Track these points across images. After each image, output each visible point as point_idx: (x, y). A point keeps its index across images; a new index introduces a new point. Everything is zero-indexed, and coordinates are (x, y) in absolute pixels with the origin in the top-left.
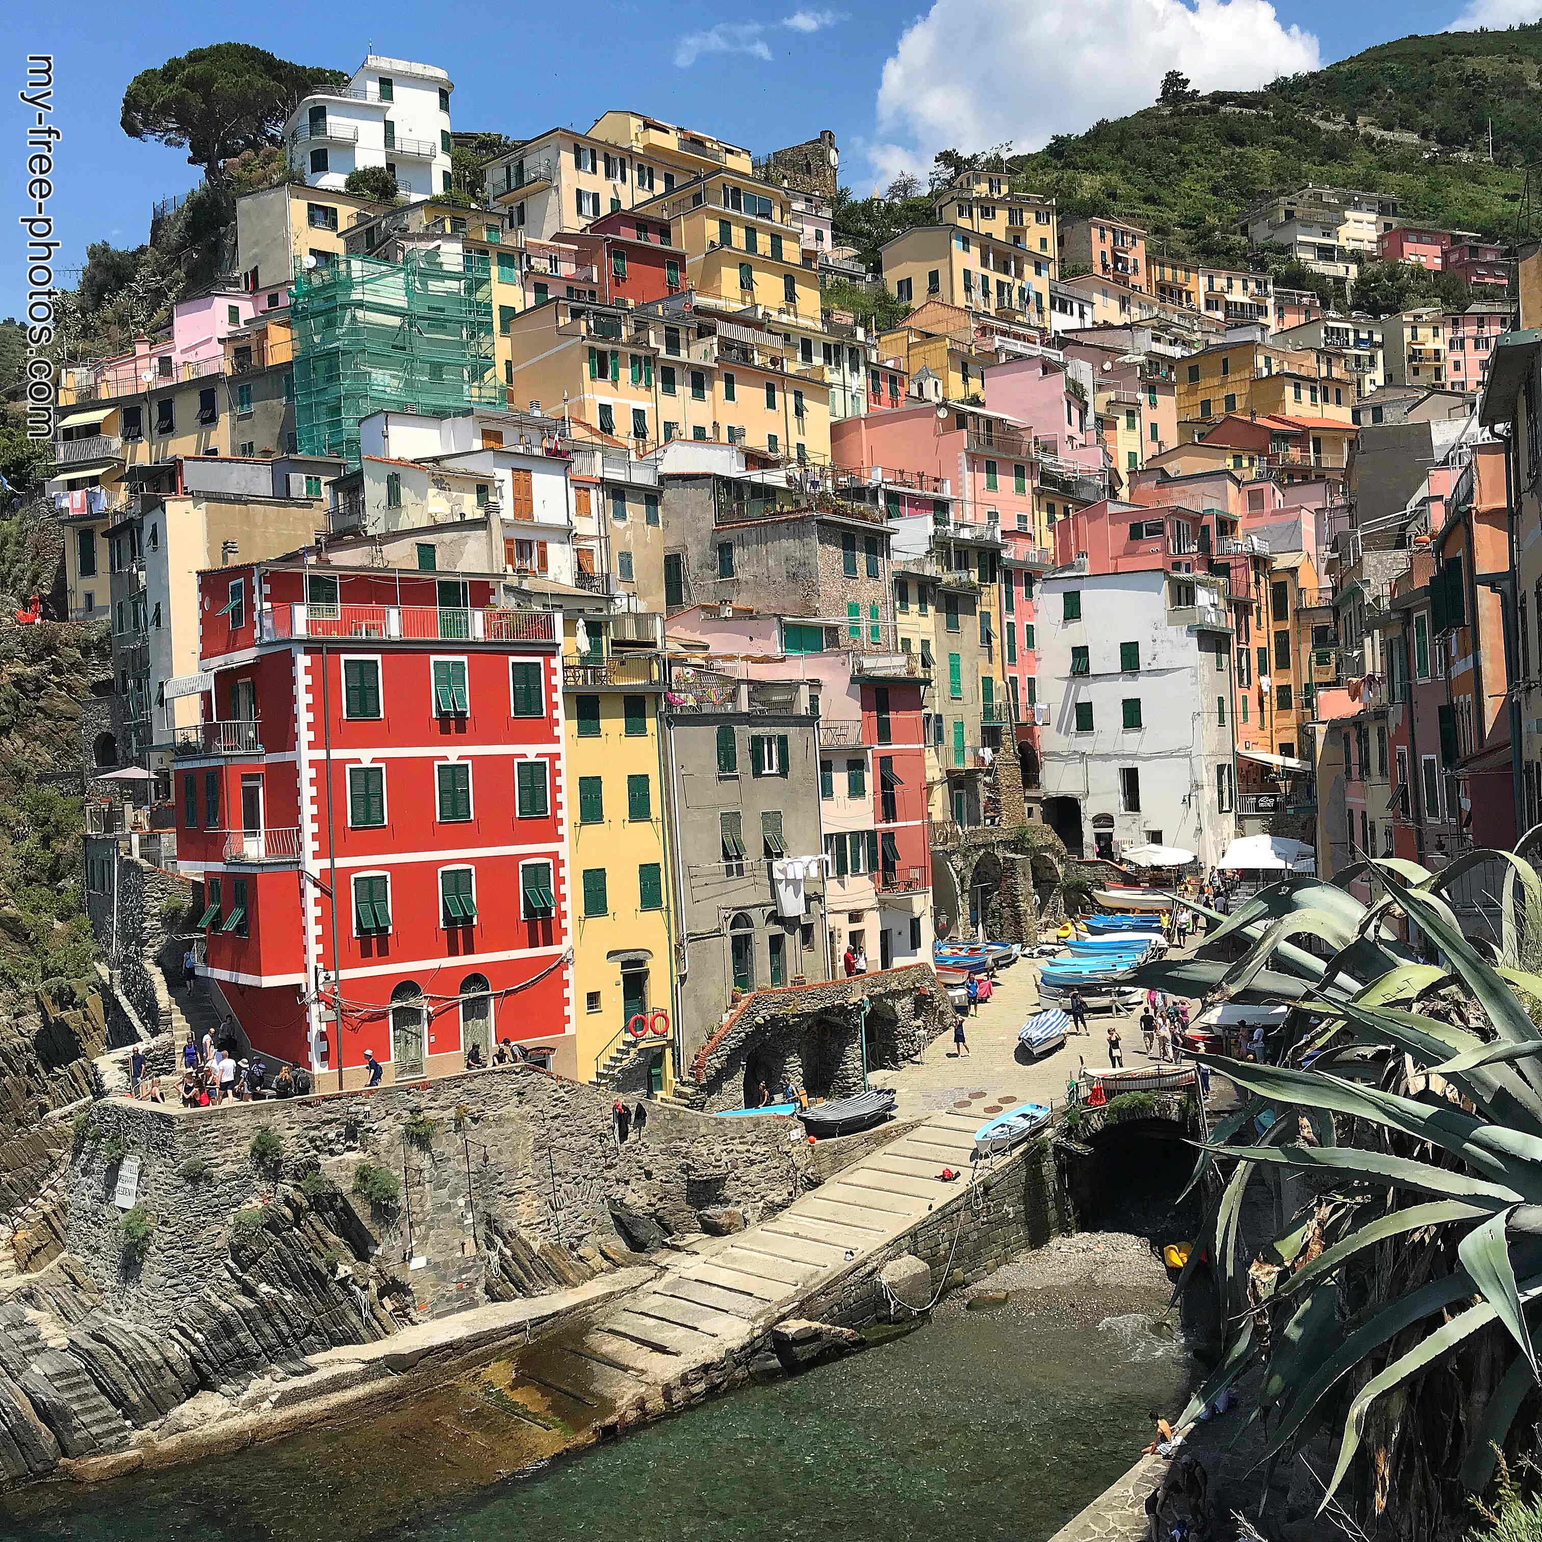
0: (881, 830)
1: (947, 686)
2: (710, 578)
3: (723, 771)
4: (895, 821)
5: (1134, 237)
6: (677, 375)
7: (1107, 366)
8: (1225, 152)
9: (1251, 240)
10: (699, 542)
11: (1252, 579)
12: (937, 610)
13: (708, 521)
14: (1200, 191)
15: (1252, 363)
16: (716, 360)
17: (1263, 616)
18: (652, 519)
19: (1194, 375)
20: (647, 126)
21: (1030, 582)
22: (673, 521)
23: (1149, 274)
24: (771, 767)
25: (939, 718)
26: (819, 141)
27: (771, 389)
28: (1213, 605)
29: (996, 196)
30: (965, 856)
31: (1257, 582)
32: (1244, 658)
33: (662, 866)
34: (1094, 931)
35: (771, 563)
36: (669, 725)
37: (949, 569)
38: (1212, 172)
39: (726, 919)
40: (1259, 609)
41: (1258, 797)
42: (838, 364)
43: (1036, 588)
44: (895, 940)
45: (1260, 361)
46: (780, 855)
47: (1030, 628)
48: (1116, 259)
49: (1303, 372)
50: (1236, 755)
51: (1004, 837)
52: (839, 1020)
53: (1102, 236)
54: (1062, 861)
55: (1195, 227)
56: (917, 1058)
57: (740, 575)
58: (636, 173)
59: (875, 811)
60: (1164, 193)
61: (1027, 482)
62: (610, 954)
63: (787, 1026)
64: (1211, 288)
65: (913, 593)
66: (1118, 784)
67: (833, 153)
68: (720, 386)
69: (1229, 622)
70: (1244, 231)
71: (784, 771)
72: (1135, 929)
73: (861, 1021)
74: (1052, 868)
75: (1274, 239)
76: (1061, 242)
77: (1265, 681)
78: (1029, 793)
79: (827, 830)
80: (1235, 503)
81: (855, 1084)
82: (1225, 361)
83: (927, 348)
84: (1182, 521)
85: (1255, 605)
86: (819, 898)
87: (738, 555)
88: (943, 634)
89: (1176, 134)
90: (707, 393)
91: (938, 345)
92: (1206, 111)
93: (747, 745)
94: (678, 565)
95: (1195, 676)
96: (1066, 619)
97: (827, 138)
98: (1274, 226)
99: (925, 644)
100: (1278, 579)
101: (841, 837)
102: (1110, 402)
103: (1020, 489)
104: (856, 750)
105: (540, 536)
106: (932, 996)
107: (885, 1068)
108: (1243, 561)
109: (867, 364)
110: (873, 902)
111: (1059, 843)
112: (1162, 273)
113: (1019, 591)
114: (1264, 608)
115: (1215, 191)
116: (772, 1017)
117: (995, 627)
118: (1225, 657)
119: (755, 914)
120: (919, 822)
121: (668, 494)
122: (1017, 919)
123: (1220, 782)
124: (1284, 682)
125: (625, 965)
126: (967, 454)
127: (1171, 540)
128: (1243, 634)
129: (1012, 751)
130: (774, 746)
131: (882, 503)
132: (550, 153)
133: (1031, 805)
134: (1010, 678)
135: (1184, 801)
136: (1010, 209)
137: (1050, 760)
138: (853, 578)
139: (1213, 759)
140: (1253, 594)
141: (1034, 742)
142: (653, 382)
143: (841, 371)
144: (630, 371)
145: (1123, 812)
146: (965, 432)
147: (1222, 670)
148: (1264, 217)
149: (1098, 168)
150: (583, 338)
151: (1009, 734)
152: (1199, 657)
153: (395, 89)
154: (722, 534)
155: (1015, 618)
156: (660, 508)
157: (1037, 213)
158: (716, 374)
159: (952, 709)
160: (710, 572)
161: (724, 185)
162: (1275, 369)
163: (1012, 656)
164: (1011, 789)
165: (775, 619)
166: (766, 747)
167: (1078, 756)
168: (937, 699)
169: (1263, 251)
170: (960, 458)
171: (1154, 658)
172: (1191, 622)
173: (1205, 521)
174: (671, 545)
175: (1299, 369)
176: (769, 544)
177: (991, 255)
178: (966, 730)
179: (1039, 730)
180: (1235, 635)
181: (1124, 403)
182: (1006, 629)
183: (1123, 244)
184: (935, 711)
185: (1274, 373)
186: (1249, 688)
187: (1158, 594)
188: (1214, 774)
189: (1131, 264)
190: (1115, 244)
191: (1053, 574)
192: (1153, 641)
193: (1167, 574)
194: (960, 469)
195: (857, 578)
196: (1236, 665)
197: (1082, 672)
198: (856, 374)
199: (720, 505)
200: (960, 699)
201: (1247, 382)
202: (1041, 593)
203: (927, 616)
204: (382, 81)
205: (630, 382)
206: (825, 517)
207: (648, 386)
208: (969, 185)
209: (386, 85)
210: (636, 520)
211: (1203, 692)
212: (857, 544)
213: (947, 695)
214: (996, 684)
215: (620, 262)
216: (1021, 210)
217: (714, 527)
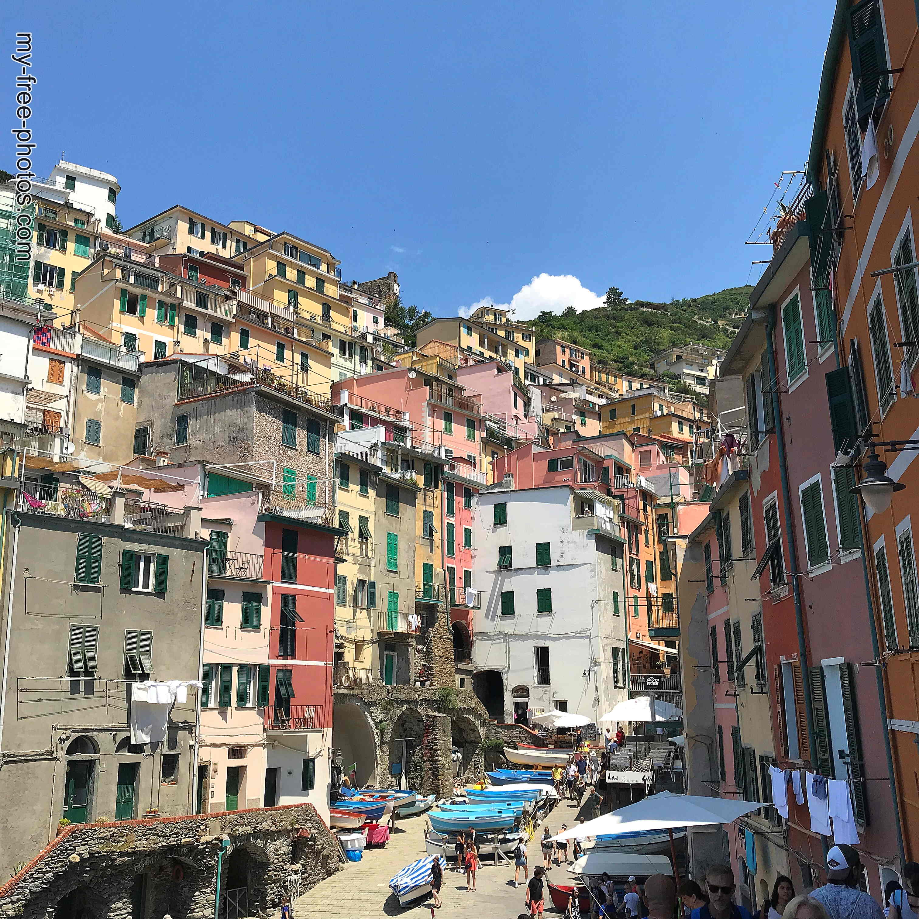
0: (276, 666)
1: (384, 559)
2: (168, 445)
3: (81, 581)
4: (293, 657)
5: (583, 354)
6: (199, 322)
7: (554, 399)
8: (642, 328)
9: (656, 372)
10: (163, 416)
11: (641, 507)
12: (378, 495)
13: (172, 397)
14: (628, 348)
15: (651, 408)
16: (234, 316)
17: (650, 538)
18: (127, 398)
19: (613, 415)
20: (256, 231)
21: (469, 494)
22: (146, 401)
23: (592, 376)
24: (146, 585)
25: (373, 585)
26: (387, 278)
27: (281, 347)
28: (611, 520)
29: (498, 322)
30: (386, 710)
31: (645, 510)
32: (635, 567)
34: (496, 782)
35: (217, 430)
36: (15, 523)
37: (397, 470)
38: (634, 339)
39: (62, 741)
40: (647, 531)
41: (646, 678)
42: (350, 355)
43: (474, 501)
44: (283, 779)
45: (656, 407)
46: (144, 677)
47: (468, 532)
48: (572, 365)
49: (684, 415)
50: (629, 641)
51: (428, 696)
52: (190, 860)
53: (563, 351)
54: (483, 724)
55: (622, 362)
57: (192, 441)
58: (234, 244)
59: (270, 646)
60: (607, 345)
61: (476, 433)
64: (630, 388)
65: (354, 474)
66: (532, 661)
67: (396, 286)
68: (236, 337)
69: (622, 534)
70: (652, 366)
71: (161, 591)
72: (532, 781)
73: (217, 862)
74: (474, 730)
75: (669, 371)
76: (538, 353)
77: (652, 587)
78: (461, 666)
79: (208, 658)
80: (630, 458)
82: (633, 406)
83: (424, 364)
84: (589, 462)
85: (643, 527)
86: (190, 728)
87: (192, 425)
88: (383, 518)
89: (614, 318)
90: (224, 340)
91: (431, 362)
92: (631, 309)
93: (117, 559)
94: (145, 436)
95: (593, 570)
96: (495, 524)
97: (393, 277)
98: (670, 364)
99: (363, 520)
100: (661, 512)
101: (227, 668)
102: (554, 419)
103: (471, 436)
104: (254, 582)
106: (313, 839)
107: (253, 915)
108: (634, 493)
109: (374, 359)
110: (260, 738)
111: (481, 708)
112: (600, 377)
113: (459, 501)
114: (651, 532)
115: (636, 348)
116: (92, 854)
117: (436, 524)
118: (619, 561)
119: (103, 740)
120: (322, 664)
121: (144, 379)
122: (435, 772)
123: (615, 664)
124: (667, 591)
126: (429, 404)
127: (578, 472)
128: (634, 547)
129: (446, 627)
130: (152, 565)
131: (346, 418)
132: (172, 222)
133: (463, 677)
134: (448, 567)
135: (585, 674)
136: (506, 331)
137: (481, 640)
138: (291, 448)
139: (609, 641)
140: (642, 518)
141: (468, 623)
142: (176, 324)
143: (353, 360)
144: (156, 312)
145: (536, 684)
146: (428, 388)
147: (617, 571)
148: (664, 358)
149: (566, 329)
150: (117, 281)
151: (444, 613)
152: (597, 556)
153: (77, 183)
154: (181, 408)
155: (455, 521)
156: (136, 390)
157: (523, 334)
158: (233, 327)
159: (387, 580)
160: (169, 441)
161: (285, 243)
162: (665, 412)
163: (451, 551)
164: (443, 659)
165: (199, 466)
166: (142, 564)
167: (502, 636)
168: (372, 568)
169: (663, 377)
170: (423, 406)
171: (562, 556)
172: (591, 528)
173: (606, 464)
174: (141, 420)
175: (682, 413)
176: (216, 414)
177: (486, 340)
178: (400, 600)
179: (472, 614)
180: (627, 545)
181: (563, 420)
182: (446, 528)
183: (576, 357)
184: (369, 579)
185: (665, 414)
186: (639, 590)
187: (566, 505)
188: (609, 654)
189: (580, 369)
190: (571, 356)
191: (486, 490)
192: (562, 542)
193: (572, 489)
194: (423, 415)
195: (296, 450)
196: (628, 569)
197: (506, 567)
198: (364, 365)
199: (183, 385)
200: (396, 573)
201: (648, 420)
202: (477, 504)
203: (368, 497)
204: (68, 178)
205: (156, 320)
206: (264, 389)
207: (172, 326)
208: (482, 315)
209: (71, 180)
210: (110, 396)
211: (600, 585)
212: (299, 422)
213: (383, 567)
214: (435, 570)
215: (194, 274)
216: (513, 332)
217: (176, 402)
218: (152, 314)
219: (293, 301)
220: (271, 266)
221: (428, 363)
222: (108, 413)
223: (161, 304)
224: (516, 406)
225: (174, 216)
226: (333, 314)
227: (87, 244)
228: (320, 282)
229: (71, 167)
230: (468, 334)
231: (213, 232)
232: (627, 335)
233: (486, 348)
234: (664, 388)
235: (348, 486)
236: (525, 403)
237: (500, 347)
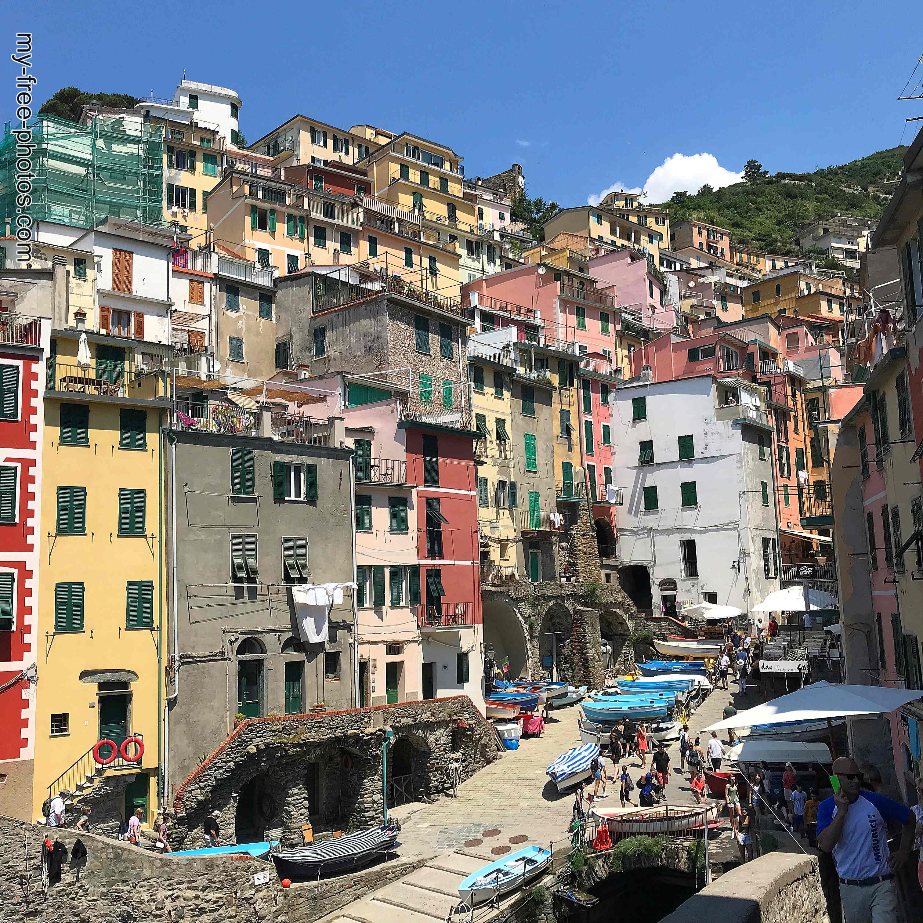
0: (425, 566)
1: (523, 460)
2: (308, 358)
3: (237, 492)
4: (441, 558)
5: (721, 234)
6: (328, 233)
7: (692, 284)
8: (785, 202)
9: (801, 248)
10: (301, 329)
11: (789, 392)
12: (513, 396)
13: (308, 311)
14: (770, 224)
15: (797, 286)
16: (361, 224)
17: (800, 424)
18: (265, 314)
19: (756, 297)
20: (377, 134)
21: (605, 390)
22: (283, 316)
23: (732, 257)
24: (298, 494)
25: (513, 485)
26: (512, 171)
27: (409, 253)
28: (756, 408)
29: (629, 208)
30: (533, 605)
31: (794, 395)
32: (784, 455)
33: (156, 585)
34: (647, 673)
35: (353, 340)
36: (171, 440)
37: (531, 370)
38: (777, 214)
39: (231, 643)
40: (796, 417)
41: (799, 567)
42: (478, 255)
43: (611, 397)
44: (439, 674)
45: (803, 285)
46: (303, 581)
47: (606, 429)
48: (710, 247)
49: (833, 292)
50: (780, 531)
51: (575, 591)
52: (356, 750)
53: (700, 233)
54: (631, 617)
55: (764, 240)
56: (451, 792)
57: (330, 353)
58: (356, 150)
59: (418, 547)
60: (746, 223)
61: (611, 326)
62: (84, 675)
63: (287, 756)
64: (774, 267)
65: (488, 377)
66: (679, 554)
67: (520, 179)
68: (364, 245)
69: (771, 422)
70: (797, 242)
71: (312, 499)
72: (683, 672)
73: (382, 752)
74: (623, 623)
75: (817, 245)
76: (673, 237)
77: (803, 475)
78: (606, 561)
79: (362, 561)
80: (776, 341)
81: (372, 818)
82: (778, 286)
83: (554, 258)
84: (732, 349)
85: (792, 414)
86: (348, 627)
87: (329, 336)
88: (520, 420)
89: (754, 194)
90: (353, 249)
91: (561, 255)
92: (772, 182)
93: (269, 471)
94: (285, 350)
95: (740, 461)
96: (634, 419)
97: (517, 169)
98: (817, 239)
99: (500, 422)
100: (810, 396)
101: (379, 570)
102: (693, 306)
103: (605, 330)
104: (398, 488)
105: (139, 309)
106: (471, 729)
107: (419, 800)
108: (781, 379)
109: (502, 257)
110: (415, 634)
111: (629, 602)
112: (741, 257)
113: (596, 398)
114: (800, 418)
115: (778, 224)
116: (267, 746)
117: (574, 422)
118: (767, 450)
119: (269, 640)
120: (469, 563)
121: (280, 294)
122: (586, 664)
123: (766, 555)
124: (819, 478)
125: (102, 686)
126: (560, 300)
127: (721, 360)
128: (783, 434)
129: (589, 524)
130: (302, 474)
131: (478, 320)
132: (294, 132)
133: (608, 572)
134: (588, 465)
135: (734, 566)
136: (638, 216)
137: (624, 535)
138: (426, 355)
139: (758, 532)
140: (790, 404)
141: (611, 520)
142: (306, 236)
143: (481, 260)
144: (286, 225)
145: (684, 577)
146: (558, 283)
147: (765, 460)
148: (810, 233)
149: (703, 209)
150: (246, 197)
151: (586, 510)
152: (743, 446)
153: (200, 102)
154: (317, 320)
155: (593, 418)
156: (273, 305)
157: (656, 218)
158: (361, 236)
159: (527, 480)
160: (308, 353)
161: (407, 144)
162: (813, 290)
163: (590, 449)
164: (587, 556)
165: (339, 376)
166: (293, 474)
167: (646, 531)
168: (512, 469)
169: (809, 253)
170: (555, 303)
171: (706, 448)
172: (736, 417)
173: (750, 349)
174: (280, 335)
175: (831, 290)
176: (352, 325)
177: (618, 228)
178: (541, 500)
179: (614, 510)
180: (775, 433)
181: (703, 306)
182: (584, 426)
183: (714, 238)
184: (510, 479)
185: (812, 292)
186: (789, 479)
187: (708, 396)
188: (759, 545)
189: (719, 250)
190: (708, 238)
191: (624, 385)
192: (706, 434)
193: (714, 378)
194: (555, 311)
195: (430, 355)
196: (777, 458)
197: (648, 462)
198: (492, 264)
199: (317, 298)
200: (536, 473)
201: (794, 300)
202: (615, 399)
203: (503, 399)
204: (191, 97)
205: (286, 234)
206: (395, 296)
207: (302, 239)
208: (612, 202)
209: (194, 99)
210: (249, 313)
211: (747, 475)
212: (431, 327)
213: (522, 467)
214: (575, 468)
215: (319, 184)
216: (646, 216)
217: (312, 315)
218: (282, 228)
219: (418, 205)
220: (394, 169)
221: (557, 256)
222: (248, 329)
223: (290, 217)
224: (651, 295)
225: (296, 126)
226: (458, 213)
227: (214, 163)
228: (444, 181)
229: (193, 85)
230: (598, 222)
231: (335, 139)
232: (768, 210)
233: (618, 236)
234: (810, 264)
235: (483, 389)
236: (661, 292)
237: (633, 234)
